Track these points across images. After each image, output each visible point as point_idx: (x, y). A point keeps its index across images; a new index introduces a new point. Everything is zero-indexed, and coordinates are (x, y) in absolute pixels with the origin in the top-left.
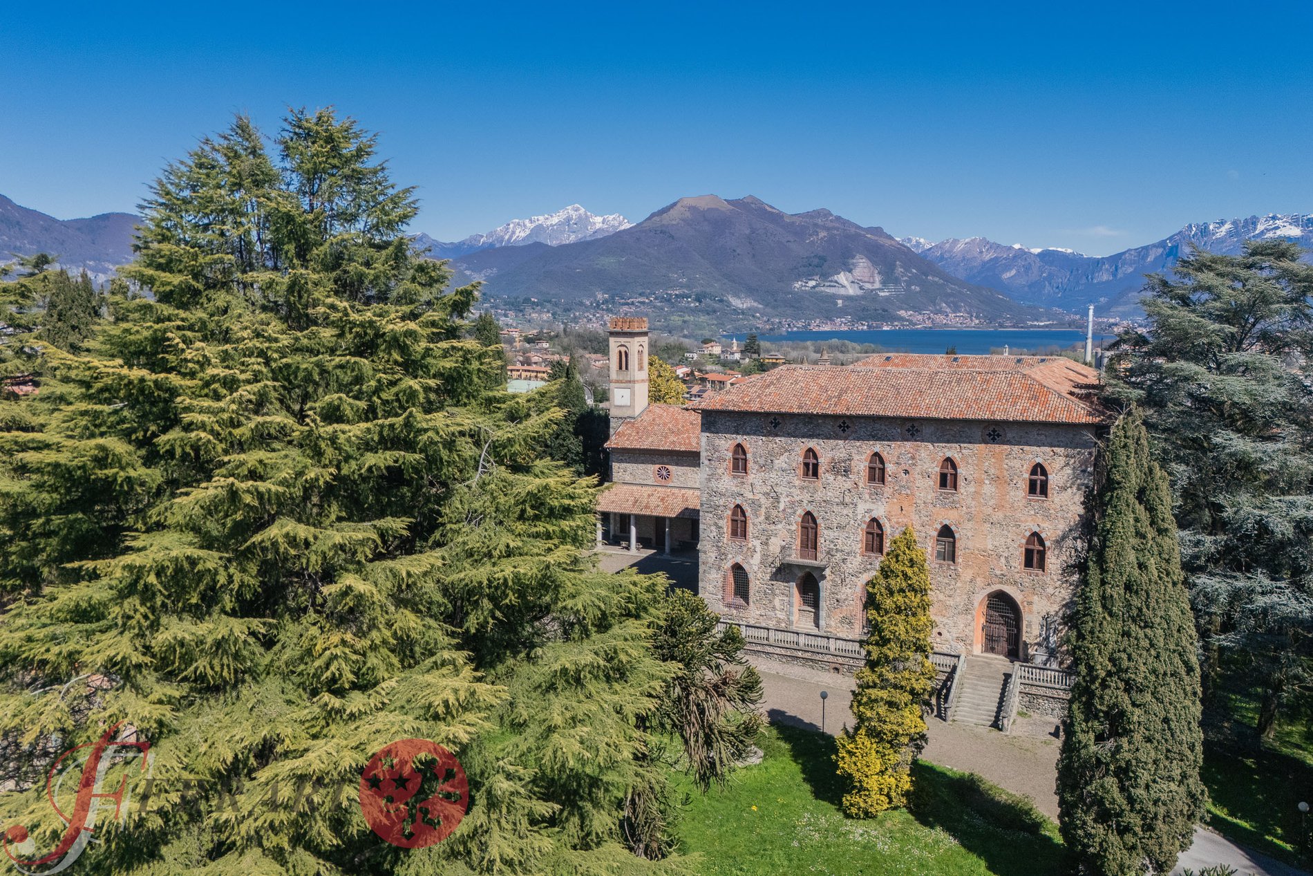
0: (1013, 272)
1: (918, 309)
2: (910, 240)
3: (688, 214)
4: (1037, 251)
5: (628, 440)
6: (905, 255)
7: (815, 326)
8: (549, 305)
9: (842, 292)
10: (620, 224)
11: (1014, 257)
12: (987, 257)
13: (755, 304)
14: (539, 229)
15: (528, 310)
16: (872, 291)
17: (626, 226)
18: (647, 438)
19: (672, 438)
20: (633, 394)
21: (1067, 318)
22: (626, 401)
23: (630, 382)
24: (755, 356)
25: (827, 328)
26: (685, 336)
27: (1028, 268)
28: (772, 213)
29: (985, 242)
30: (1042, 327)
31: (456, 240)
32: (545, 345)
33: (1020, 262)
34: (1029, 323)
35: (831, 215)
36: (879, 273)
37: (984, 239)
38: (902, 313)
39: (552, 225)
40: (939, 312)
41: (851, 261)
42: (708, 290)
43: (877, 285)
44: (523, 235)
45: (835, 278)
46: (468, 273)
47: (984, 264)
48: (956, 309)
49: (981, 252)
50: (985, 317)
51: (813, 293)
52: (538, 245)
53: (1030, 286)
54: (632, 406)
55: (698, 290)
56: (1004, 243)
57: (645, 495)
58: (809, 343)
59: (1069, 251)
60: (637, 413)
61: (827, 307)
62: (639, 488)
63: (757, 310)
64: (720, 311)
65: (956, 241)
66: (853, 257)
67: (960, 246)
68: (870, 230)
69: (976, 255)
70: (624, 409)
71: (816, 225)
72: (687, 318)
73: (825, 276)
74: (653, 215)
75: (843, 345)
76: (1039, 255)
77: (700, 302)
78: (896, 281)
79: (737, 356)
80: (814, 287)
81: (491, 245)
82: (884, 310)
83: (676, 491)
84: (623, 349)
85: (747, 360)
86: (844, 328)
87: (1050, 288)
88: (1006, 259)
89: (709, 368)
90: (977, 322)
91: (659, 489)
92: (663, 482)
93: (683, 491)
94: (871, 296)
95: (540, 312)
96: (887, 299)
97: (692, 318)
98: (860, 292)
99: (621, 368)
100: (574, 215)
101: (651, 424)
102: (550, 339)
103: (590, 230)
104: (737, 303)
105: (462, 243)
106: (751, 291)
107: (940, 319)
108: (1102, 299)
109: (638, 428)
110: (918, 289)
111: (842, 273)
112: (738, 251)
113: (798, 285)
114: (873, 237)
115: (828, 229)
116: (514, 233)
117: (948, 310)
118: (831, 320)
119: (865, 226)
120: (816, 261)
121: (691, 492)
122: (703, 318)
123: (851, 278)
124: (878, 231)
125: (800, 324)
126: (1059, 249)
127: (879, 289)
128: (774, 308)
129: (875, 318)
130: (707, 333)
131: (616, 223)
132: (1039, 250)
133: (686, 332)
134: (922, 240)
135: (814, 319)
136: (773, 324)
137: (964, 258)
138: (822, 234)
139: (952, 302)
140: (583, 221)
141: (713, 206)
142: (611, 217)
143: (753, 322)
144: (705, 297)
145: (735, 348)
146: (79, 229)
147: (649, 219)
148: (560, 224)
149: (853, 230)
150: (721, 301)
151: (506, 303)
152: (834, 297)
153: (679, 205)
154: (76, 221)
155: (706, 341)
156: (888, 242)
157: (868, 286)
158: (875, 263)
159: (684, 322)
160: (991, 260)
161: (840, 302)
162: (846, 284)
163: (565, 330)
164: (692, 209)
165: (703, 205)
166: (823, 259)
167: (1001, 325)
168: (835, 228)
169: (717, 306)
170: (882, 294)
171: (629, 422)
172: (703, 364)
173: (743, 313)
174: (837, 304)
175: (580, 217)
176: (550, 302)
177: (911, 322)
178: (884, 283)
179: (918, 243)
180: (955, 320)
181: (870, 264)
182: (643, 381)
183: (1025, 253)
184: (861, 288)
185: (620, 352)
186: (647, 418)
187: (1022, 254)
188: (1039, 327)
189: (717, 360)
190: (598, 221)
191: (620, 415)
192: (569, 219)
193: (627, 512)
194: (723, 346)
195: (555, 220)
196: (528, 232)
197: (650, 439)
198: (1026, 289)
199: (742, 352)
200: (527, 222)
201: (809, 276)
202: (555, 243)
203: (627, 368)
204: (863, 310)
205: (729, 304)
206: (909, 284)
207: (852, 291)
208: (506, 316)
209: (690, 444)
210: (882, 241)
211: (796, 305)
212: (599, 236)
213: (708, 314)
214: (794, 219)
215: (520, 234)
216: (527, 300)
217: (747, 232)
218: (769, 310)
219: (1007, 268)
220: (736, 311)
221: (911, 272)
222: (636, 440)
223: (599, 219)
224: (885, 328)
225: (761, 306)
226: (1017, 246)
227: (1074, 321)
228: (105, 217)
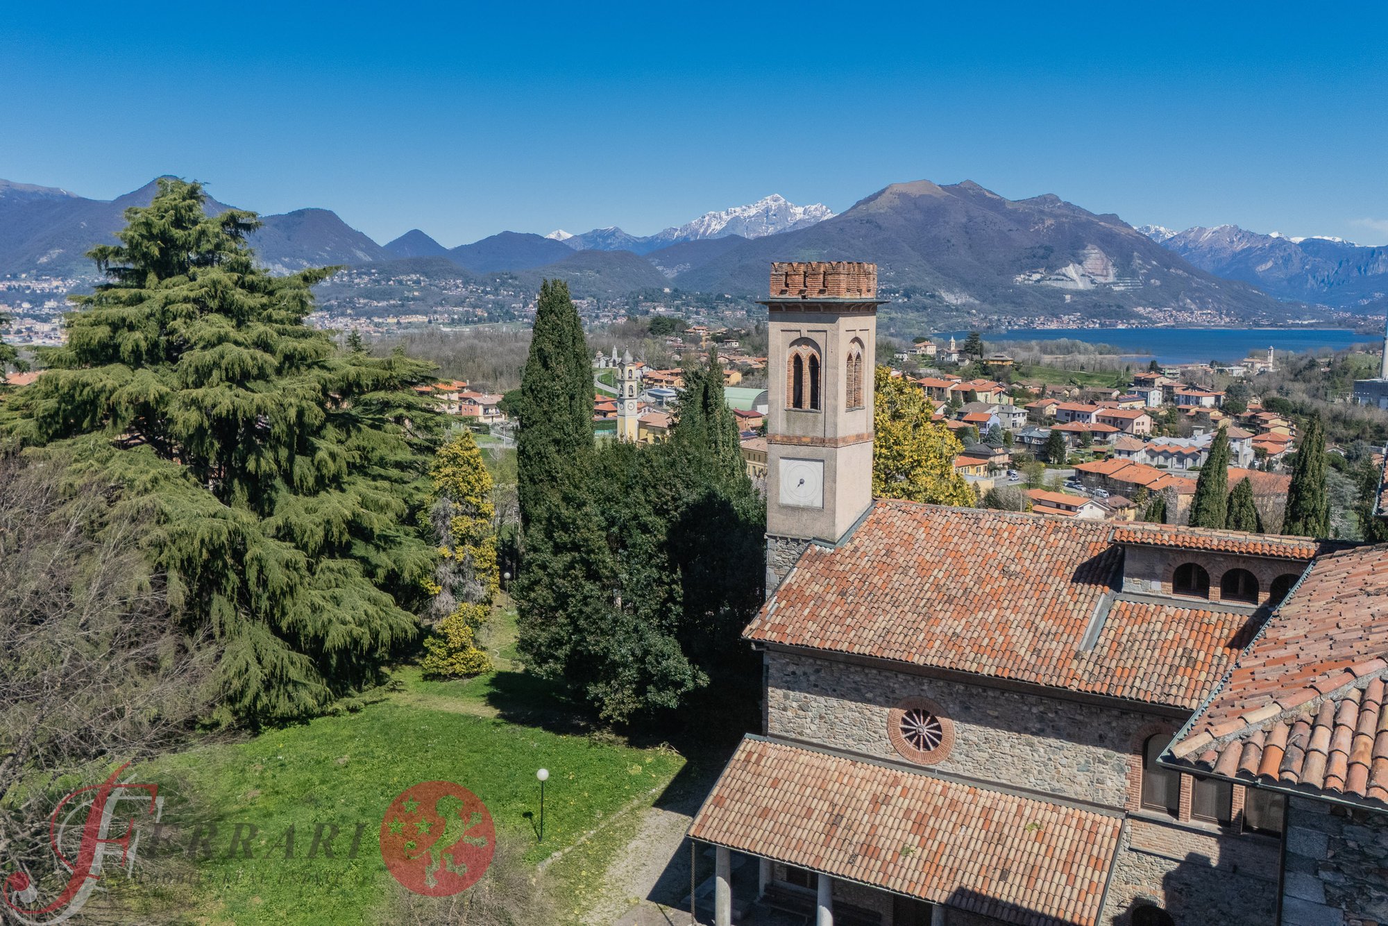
0: (1270, 264)
1: (1158, 306)
2: (1148, 229)
3: (897, 202)
4: (1298, 240)
5: (813, 616)
6: (1147, 246)
7: (1039, 324)
8: (743, 302)
9: (1070, 286)
10: (823, 214)
11: (1271, 247)
12: (1239, 247)
13: (971, 300)
14: (736, 220)
15: (722, 307)
16: (1105, 285)
17: (829, 216)
18: (871, 615)
19: (949, 623)
20: (829, 478)
21: (1335, 316)
22: (811, 495)
23: (823, 442)
24: (977, 357)
25: (1053, 326)
26: (892, 335)
27: (1287, 260)
28: (992, 199)
29: (1237, 230)
30: (1306, 326)
31: (650, 233)
32: (735, 345)
33: (1279, 254)
34: (1290, 322)
35: (1059, 201)
36: (1114, 265)
37: (1236, 227)
38: (1140, 310)
39: (749, 217)
40: (1183, 308)
41: (1081, 252)
42: (918, 285)
43: (1111, 279)
44: (718, 227)
45: (1063, 270)
46: (660, 268)
47: (1235, 255)
48: (1203, 305)
49: (1232, 242)
50: (1237, 314)
51: (1037, 288)
52: (735, 238)
53: (1289, 281)
54: (826, 509)
55: (907, 284)
56: (1260, 231)
57: (864, 796)
58: (1034, 343)
59: (1338, 239)
60: (841, 528)
61: (1053, 303)
62: (845, 763)
63: (972, 306)
64: (931, 307)
65: (1202, 230)
66: (1084, 247)
67: (1207, 235)
68: (1104, 217)
69: (1226, 244)
70: (805, 516)
71: (1042, 212)
72: (894, 315)
73: (1051, 268)
74: (859, 204)
75: (1074, 345)
76: (1301, 244)
77: (909, 297)
78: (1134, 274)
79: (955, 357)
80: (1038, 281)
81: (686, 239)
82: (1119, 307)
83: (959, 791)
84: (805, 352)
85: (967, 362)
86: (1073, 326)
87: (1313, 282)
88: (1261, 249)
89: (923, 370)
90: (1227, 320)
91: (908, 778)
92: (919, 756)
93: (986, 797)
94: (1104, 290)
95: (734, 310)
96: (1123, 294)
97: (899, 315)
98: (1091, 287)
99: (798, 403)
100: (774, 205)
101: (882, 567)
102: (741, 337)
103: (791, 221)
104: (950, 298)
105: (654, 238)
106: (966, 286)
107: (1184, 316)
108: (1377, 295)
109: (842, 577)
110: (1158, 283)
111: (1071, 266)
112: (953, 241)
113: (1020, 278)
114: (1107, 225)
115: (1056, 217)
116: (709, 225)
117: (1193, 307)
118: (1058, 317)
119: (1098, 212)
120: (1041, 252)
121: (1011, 803)
122: (912, 315)
123: (1081, 271)
124: (1113, 218)
125: (1022, 322)
126: (1326, 238)
127: (1114, 284)
128: (993, 303)
129: (1108, 315)
130: (916, 332)
131: (818, 214)
132: (1301, 239)
133: (892, 330)
134: (1162, 229)
135: (1038, 316)
136: (991, 321)
137: (1211, 249)
138: (1049, 222)
139: (1198, 298)
140: (783, 212)
141: (926, 193)
142: (813, 207)
143: (968, 319)
144: (914, 292)
145: (953, 348)
146: (276, 226)
147: (854, 207)
148: (757, 216)
149: (1084, 218)
150: (933, 296)
151: (698, 300)
152: (1062, 292)
153: (888, 192)
154: (273, 217)
155: (918, 340)
156: (1124, 231)
157: (1100, 280)
158: (1108, 254)
159: (891, 319)
160: (1243, 250)
161: (1068, 297)
162: (1074, 277)
163: (757, 327)
164: (903, 196)
165: (915, 191)
166: (1049, 250)
167: (1257, 325)
168: (1062, 215)
169: (928, 301)
170: (1116, 289)
171: (819, 555)
172: (915, 367)
173: (957, 310)
174: (1064, 299)
175: (779, 208)
176: (744, 298)
177: (1150, 320)
178: (1119, 276)
179: (1158, 233)
180: (1200, 317)
181: (1103, 255)
182: (859, 438)
183: (1285, 242)
184: (1092, 282)
185: (798, 360)
186: (870, 545)
187: (1281, 243)
188: (1302, 325)
189: (932, 362)
190: (798, 212)
191: (795, 533)
192: (767, 211)
193: (805, 860)
194: (938, 346)
195: (753, 211)
196: (724, 224)
197: (881, 622)
198: (1285, 283)
199: (960, 352)
200: (723, 214)
201: (1033, 269)
202: (752, 236)
203: (815, 404)
204: (1095, 306)
205: (941, 300)
206: (1148, 277)
207: (1082, 285)
208: (697, 313)
209: (1009, 650)
210: (1117, 229)
211: (1018, 300)
212: (800, 227)
213: (918, 311)
214: (1017, 206)
215: (716, 227)
216: (720, 297)
217: (964, 220)
218: (986, 306)
219: (1263, 260)
220: (948, 308)
221: (1150, 264)
222: (839, 620)
223: (800, 210)
224: (1120, 327)
225: (977, 302)
226: (1274, 235)
227: (1345, 320)
228: (300, 213)
